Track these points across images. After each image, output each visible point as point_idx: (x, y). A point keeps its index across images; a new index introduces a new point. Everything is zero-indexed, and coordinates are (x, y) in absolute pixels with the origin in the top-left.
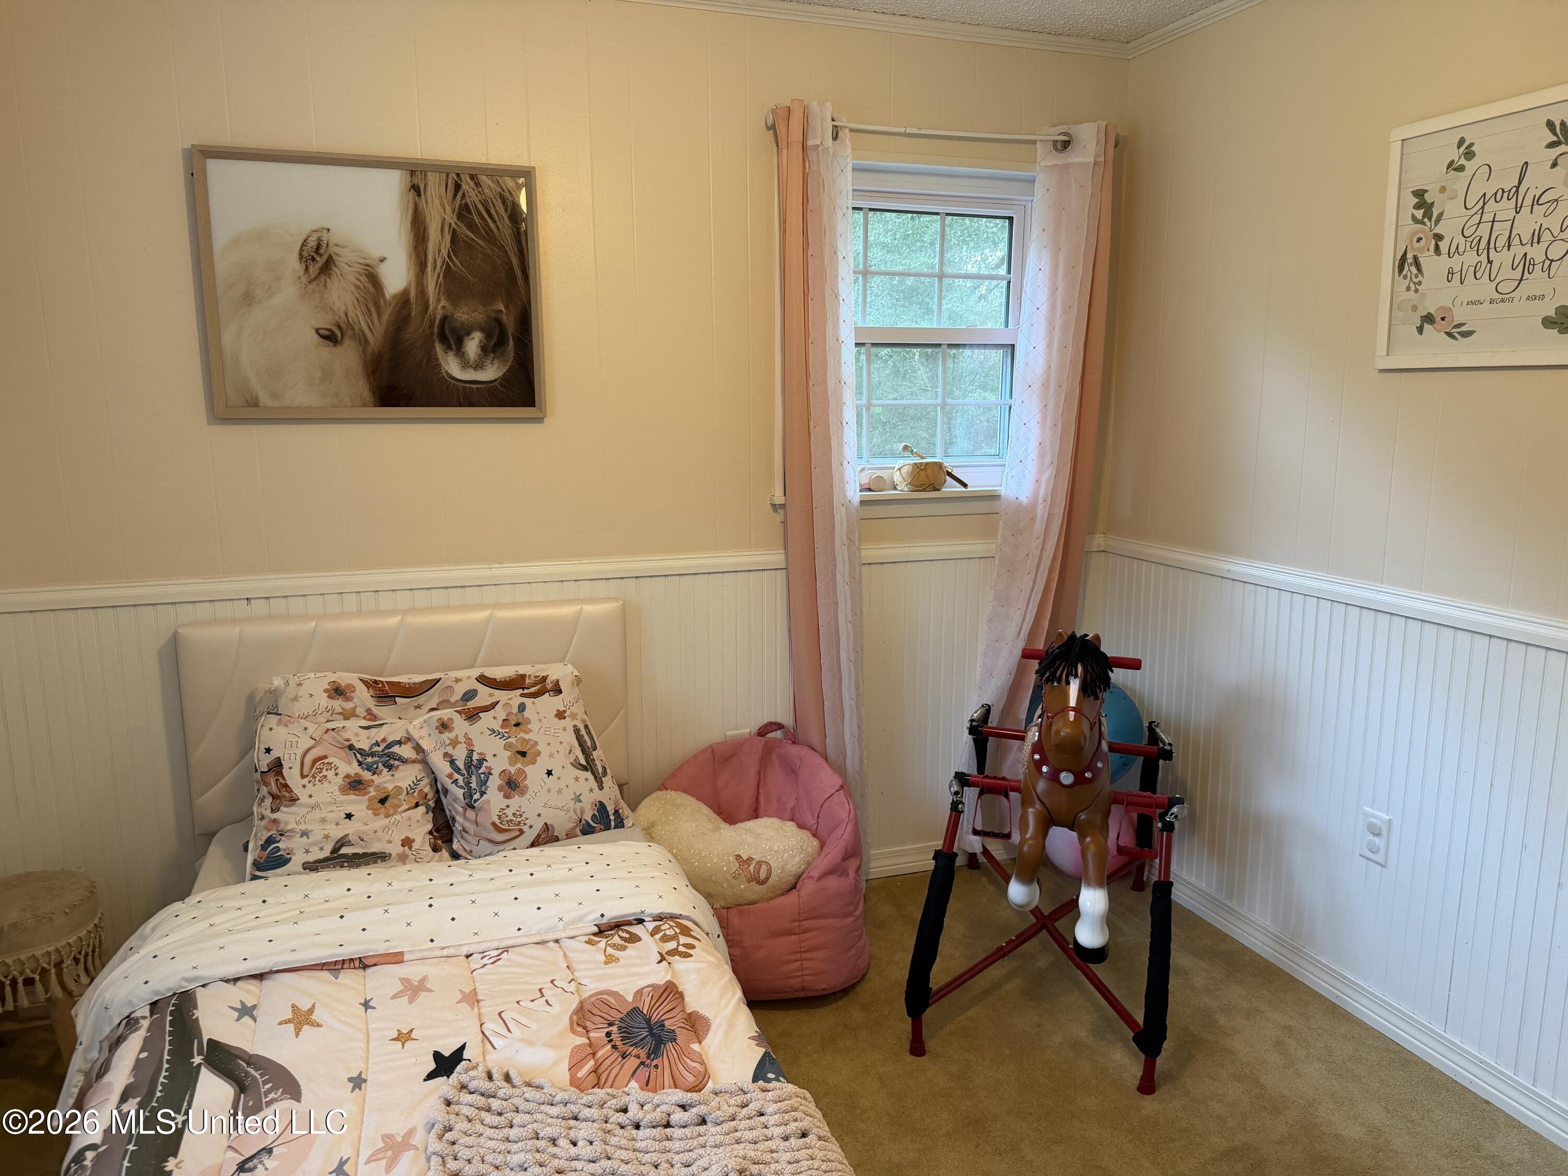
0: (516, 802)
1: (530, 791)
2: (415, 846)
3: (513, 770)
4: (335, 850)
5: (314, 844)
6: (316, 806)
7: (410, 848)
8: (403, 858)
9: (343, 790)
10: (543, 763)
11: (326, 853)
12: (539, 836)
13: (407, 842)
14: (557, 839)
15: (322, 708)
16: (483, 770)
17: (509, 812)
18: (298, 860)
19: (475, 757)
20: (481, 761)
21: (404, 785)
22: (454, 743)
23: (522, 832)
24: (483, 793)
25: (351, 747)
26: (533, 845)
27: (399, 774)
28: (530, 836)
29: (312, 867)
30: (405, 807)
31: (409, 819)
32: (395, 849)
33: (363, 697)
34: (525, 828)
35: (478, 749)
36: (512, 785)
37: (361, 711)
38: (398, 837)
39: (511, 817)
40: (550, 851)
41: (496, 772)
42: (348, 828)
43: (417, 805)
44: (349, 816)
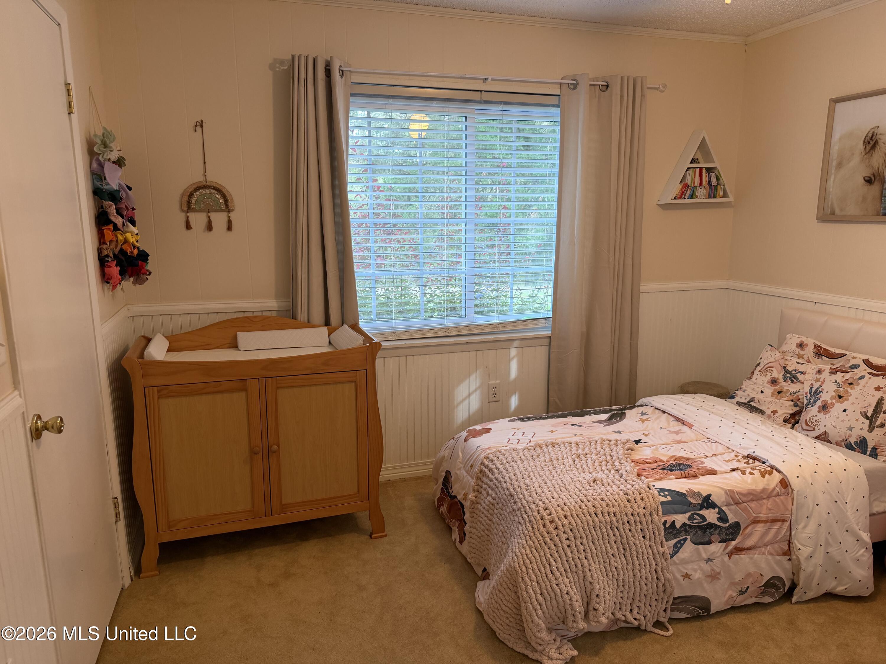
0: (821, 416)
1: (829, 414)
2: (777, 415)
3: (829, 401)
4: (749, 402)
5: (744, 396)
6: (755, 383)
7: (774, 415)
8: (769, 417)
9: (768, 382)
10: (846, 405)
11: (746, 401)
12: (820, 435)
13: (775, 412)
14: (830, 442)
15: (791, 350)
16: (818, 396)
17: (815, 418)
18: (737, 399)
19: (820, 389)
20: (821, 392)
21: (792, 390)
22: (817, 380)
23: (814, 430)
24: (813, 406)
25: (784, 367)
26: (816, 438)
27: (792, 385)
28: (817, 433)
29: (739, 404)
30: (786, 399)
31: (782, 404)
32: (768, 412)
33: (810, 351)
34: (816, 429)
35: (823, 387)
36: (825, 408)
37: (805, 357)
38: (773, 408)
39: (814, 421)
40: (820, 445)
41: (822, 399)
42: (758, 396)
43: (792, 401)
44: (762, 392)
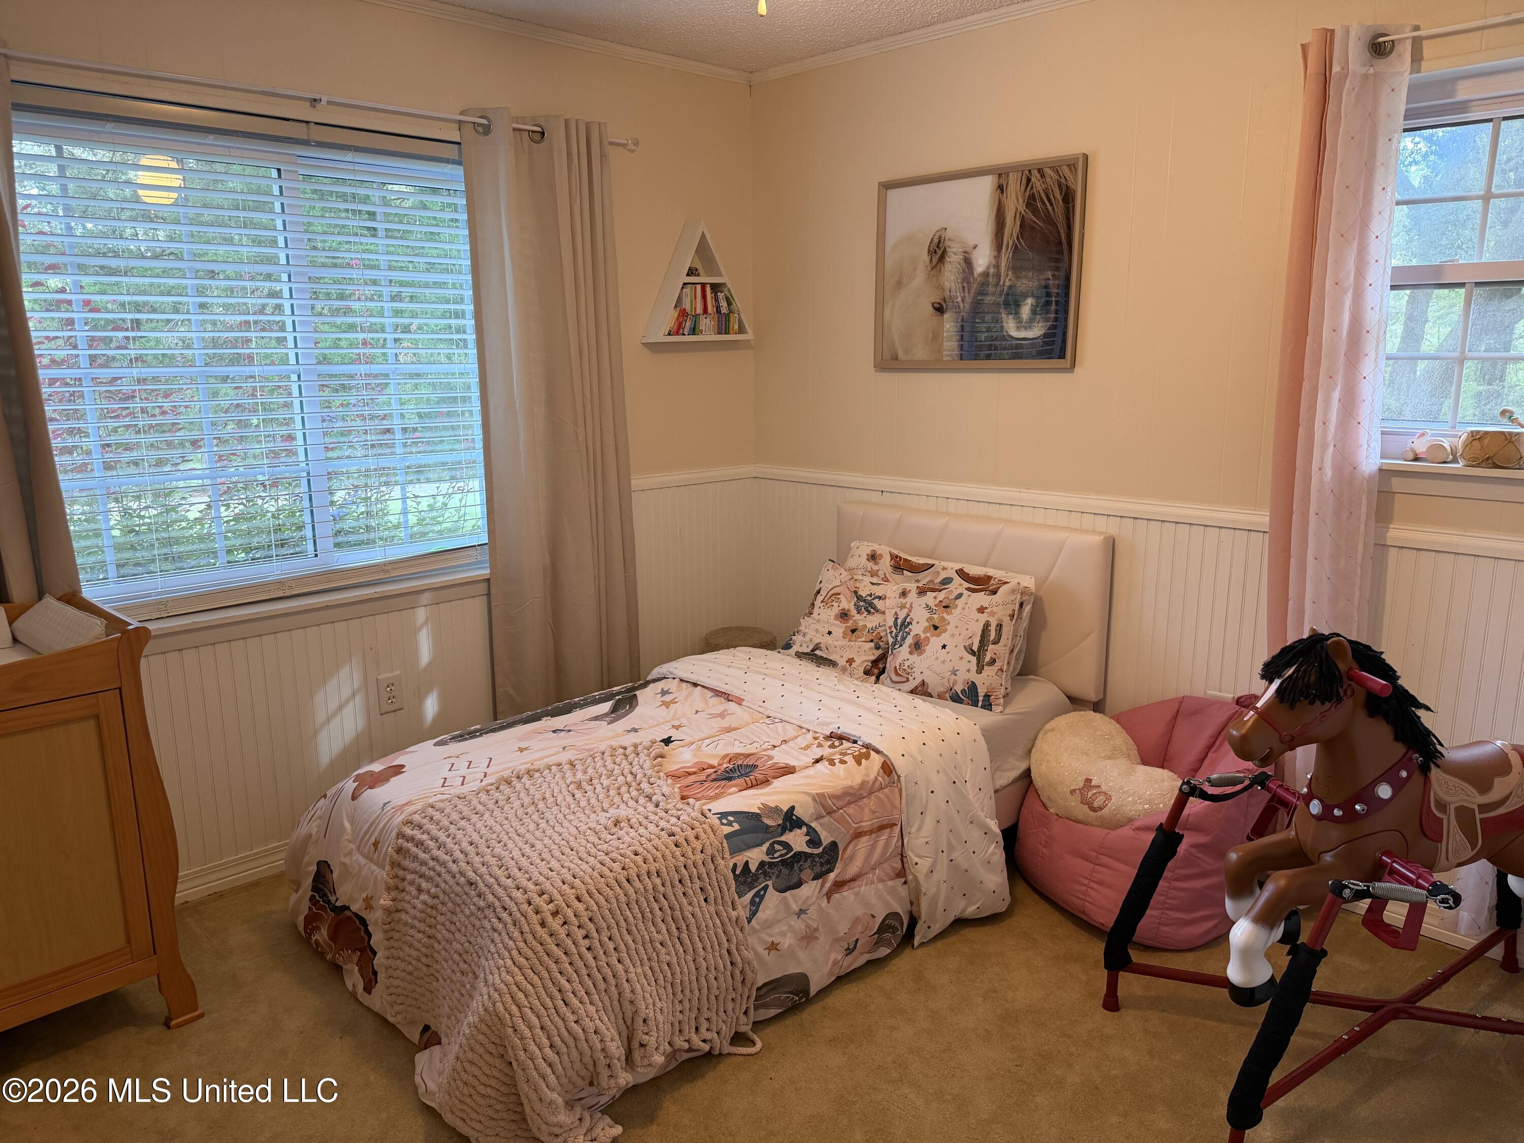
0: (914, 658)
1: (925, 655)
2: (854, 665)
3: (923, 636)
4: (813, 650)
5: (805, 642)
6: (818, 621)
7: (850, 665)
8: (844, 669)
9: (836, 618)
10: (944, 638)
11: (808, 651)
12: (917, 687)
13: (851, 661)
14: (930, 696)
15: (861, 566)
16: (907, 630)
17: (907, 663)
18: (795, 648)
19: (908, 620)
20: (910, 623)
21: (869, 626)
22: (903, 607)
23: (908, 680)
24: (901, 645)
25: (856, 592)
26: (912, 692)
27: (870, 617)
28: (911, 685)
29: (800, 655)
30: (863, 639)
31: (859, 647)
32: (842, 662)
33: (886, 563)
34: (911, 678)
35: (912, 615)
36: (917, 646)
37: (881, 573)
38: (847, 655)
39: (906, 667)
40: (918, 701)
41: (912, 634)
42: (825, 640)
43: (872, 641)
44: (830, 633)
